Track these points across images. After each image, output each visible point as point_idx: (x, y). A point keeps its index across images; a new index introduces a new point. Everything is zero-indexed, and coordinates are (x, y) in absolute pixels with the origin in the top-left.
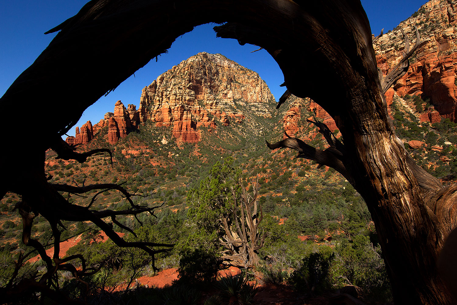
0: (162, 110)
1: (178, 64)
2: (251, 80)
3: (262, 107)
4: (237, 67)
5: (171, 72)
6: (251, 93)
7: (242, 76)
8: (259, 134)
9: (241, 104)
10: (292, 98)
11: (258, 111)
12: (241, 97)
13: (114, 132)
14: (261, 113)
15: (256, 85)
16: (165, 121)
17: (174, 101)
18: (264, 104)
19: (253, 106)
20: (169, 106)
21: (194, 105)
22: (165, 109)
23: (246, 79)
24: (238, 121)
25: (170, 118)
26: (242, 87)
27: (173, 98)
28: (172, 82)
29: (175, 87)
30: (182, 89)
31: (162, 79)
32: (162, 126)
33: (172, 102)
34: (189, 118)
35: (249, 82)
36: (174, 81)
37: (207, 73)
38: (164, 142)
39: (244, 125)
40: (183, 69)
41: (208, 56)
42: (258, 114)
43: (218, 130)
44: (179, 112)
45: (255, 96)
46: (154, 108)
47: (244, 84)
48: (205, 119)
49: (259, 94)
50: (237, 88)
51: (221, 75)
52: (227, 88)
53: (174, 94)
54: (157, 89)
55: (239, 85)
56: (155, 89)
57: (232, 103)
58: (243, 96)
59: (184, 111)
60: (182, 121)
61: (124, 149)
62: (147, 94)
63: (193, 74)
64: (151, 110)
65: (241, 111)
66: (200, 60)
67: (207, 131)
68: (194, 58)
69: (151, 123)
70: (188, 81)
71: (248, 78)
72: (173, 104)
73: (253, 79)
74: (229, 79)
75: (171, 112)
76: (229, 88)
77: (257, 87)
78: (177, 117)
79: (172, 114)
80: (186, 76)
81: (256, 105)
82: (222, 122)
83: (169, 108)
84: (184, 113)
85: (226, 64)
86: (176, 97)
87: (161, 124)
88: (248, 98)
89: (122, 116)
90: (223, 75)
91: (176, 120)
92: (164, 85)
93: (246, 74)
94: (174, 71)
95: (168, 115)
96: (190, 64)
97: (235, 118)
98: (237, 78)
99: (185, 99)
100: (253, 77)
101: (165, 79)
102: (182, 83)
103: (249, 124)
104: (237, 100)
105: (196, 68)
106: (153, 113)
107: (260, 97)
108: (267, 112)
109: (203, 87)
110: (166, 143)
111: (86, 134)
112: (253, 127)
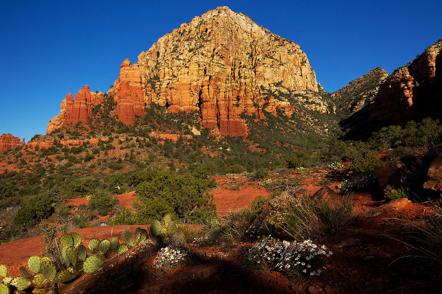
0: (178, 86)
1: (189, 22)
2: (293, 56)
3: (314, 97)
4: (269, 35)
5: (180, 33)
6: (294, 76)
7: (278, 49)
8: (325, 133)
9: (282, 91)
10: (354, 87)
11: (307, 102)
12: (280, 81)
14: (313, 107)
15: (301, 63)
16: (183, 104)
17: (196, 73)
18: (315, 94)
19: (299, 95)
20: (189, 80)
21: (226, 82)
22: (183, 84)
23: (285, 53)
24: (287, 113)
25: (192, 99)
26: (280, 65)
27: (195, 69)
28: (186, 46)
29: (196, 52)
30: (206, 56)
31: (166, 42)
32: (180, 112)
33: (194, 74)
34: (228, 97)
35: (291, 58)
36: (188, 45)
37: (233, 38)
38: (196, 132)
39: (296, 120)
40: (201, 27)
41: (230, 13)
42: (310, 108)
43: (268, 121)
44: (210, 87)
45: (301, 80)
46: (161, 85)
47: (283, 61)
48: (248, 103)
49: (307, 78)
50: (273, 66)
51: (248, 46)
52: (263, 64)
53: (196, 62)
54: (160, 57)
55: (276, 61)
56: (156, 56)
57: (272, 88)
58: (282, 79)
59: (218, 87)
60: (216, 102)
61: (150, 131)
62: (147, 63)
63: (218, 34)
64: (156, 88)
65: (287, 100)
66: (226, 15)
67: (253, 121)
68: (215, 13)
69: (159, 107)
70: (214, 45)
71: (288, 52)
72: (195, 78)
73: (297, 54)
74: (262, 51)
75: (192, 90)
76: (265, 64)
77: (302, 67)
78: (207, 96)
79: (194, 93)
80: (209, 36)
81: (302, 94)
82: (269, 112)
83: (190, 84)
84: (220, 89)
85: (255, 29)
86: (199, 66)
87: (177, 109)
88: (289, 83)
89: (137, 81)
90: (251, 46)
91: (206, 101)
92: (172, 50)
93: (284, 46)
94: (184, 31)
95: (189, 94)
96: (214, 19)
97: (282, 109)
98: (271, 52)
99: (214, 70)
100: (295, 50)
101: (171, 42)
102: (205, 46)
103: (304, 120)
104: (276, 84)
105: (221, 26)
106: (161, 92)
107: (309, 82)
108: (322, 105)
109: (230, 57)
110: (199, 134)
111: (85, 106)
112: (311, 124)
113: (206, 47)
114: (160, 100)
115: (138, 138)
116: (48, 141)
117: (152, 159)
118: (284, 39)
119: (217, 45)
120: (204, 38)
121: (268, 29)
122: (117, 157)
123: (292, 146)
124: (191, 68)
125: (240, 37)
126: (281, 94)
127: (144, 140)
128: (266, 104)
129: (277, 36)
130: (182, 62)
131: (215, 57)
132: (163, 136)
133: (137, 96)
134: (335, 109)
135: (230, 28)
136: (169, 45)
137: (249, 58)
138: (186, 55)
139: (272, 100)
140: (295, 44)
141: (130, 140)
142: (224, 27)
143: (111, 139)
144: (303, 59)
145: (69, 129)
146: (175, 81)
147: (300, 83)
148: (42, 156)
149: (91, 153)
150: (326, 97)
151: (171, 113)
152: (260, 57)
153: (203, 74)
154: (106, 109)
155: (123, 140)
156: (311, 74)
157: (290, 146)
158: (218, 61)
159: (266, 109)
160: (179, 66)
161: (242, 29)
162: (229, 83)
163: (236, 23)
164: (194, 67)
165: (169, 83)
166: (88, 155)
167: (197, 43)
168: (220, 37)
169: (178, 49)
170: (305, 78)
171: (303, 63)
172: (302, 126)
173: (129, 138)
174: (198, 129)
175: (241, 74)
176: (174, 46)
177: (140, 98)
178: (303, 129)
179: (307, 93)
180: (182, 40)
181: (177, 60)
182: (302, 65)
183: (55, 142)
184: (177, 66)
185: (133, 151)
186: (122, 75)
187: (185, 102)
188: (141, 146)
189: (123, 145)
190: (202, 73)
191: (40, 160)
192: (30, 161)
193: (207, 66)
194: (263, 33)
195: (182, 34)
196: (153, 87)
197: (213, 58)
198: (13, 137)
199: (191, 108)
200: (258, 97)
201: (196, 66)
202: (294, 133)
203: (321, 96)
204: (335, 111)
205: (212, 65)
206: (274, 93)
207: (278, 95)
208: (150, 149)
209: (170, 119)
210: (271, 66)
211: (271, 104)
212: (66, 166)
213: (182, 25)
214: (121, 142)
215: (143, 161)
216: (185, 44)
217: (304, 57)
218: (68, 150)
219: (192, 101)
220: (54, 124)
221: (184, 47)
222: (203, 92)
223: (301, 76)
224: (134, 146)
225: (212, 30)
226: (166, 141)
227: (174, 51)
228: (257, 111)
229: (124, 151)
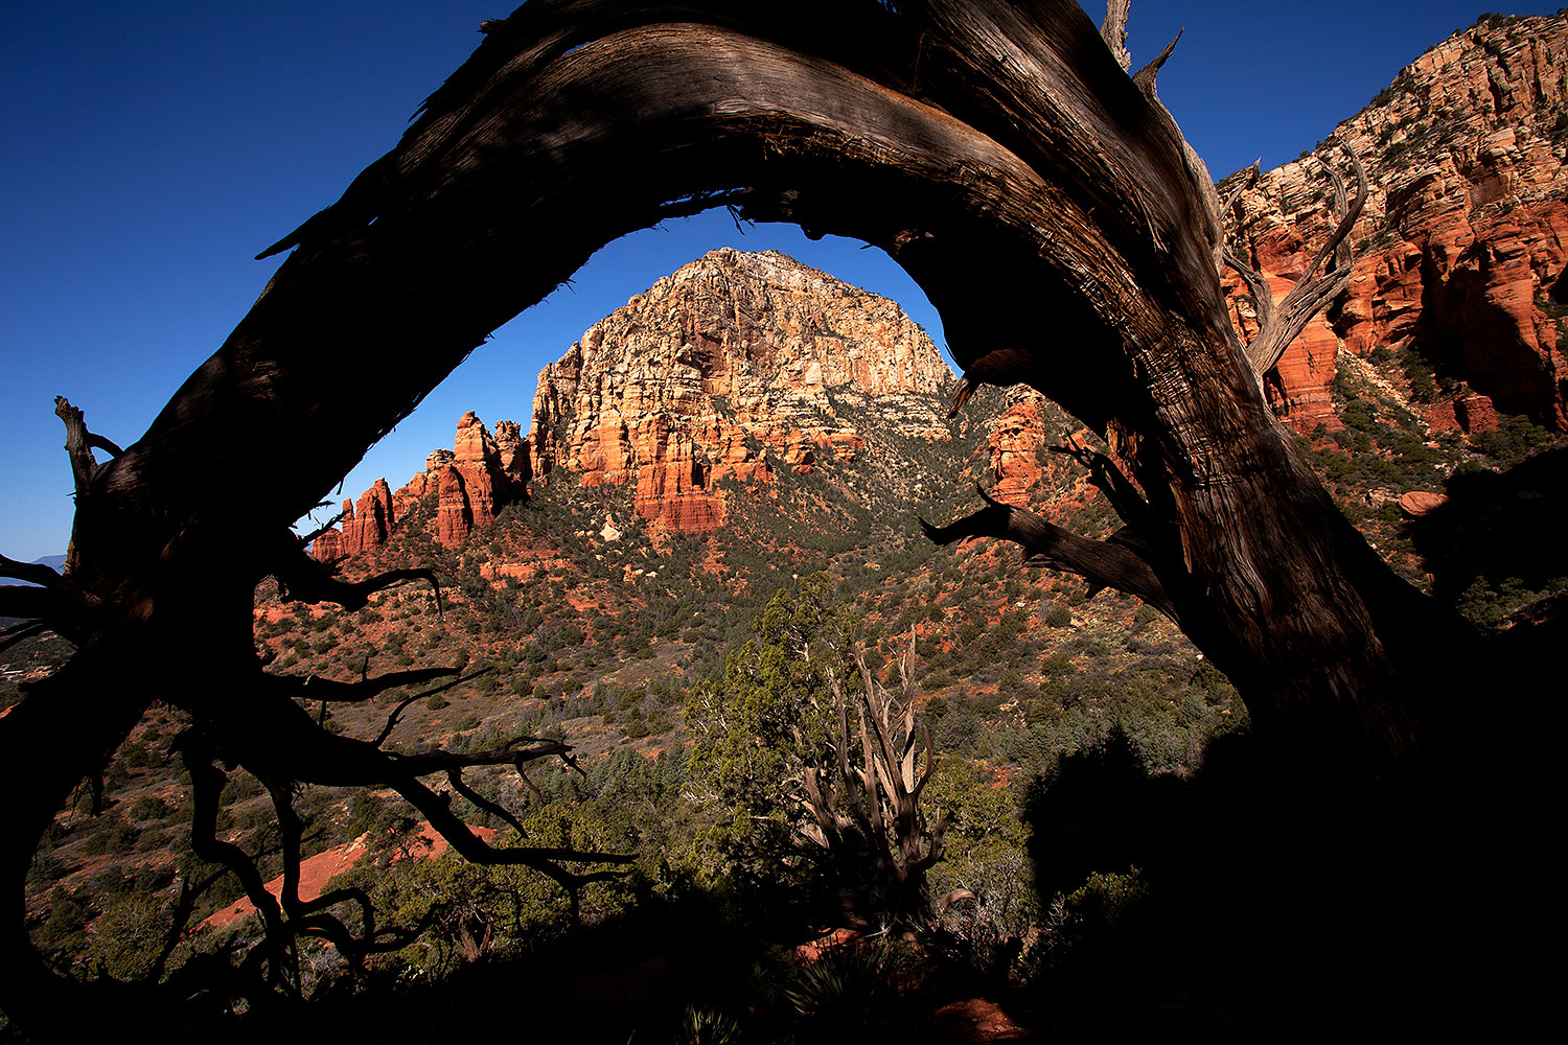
0: (600, 434)
1: (647, 290)
2: (878, 326)
3: (919, 408)
4: (831, 286)
5: (626, 316)
6: (881, 366)
7: (847, 314)
8: (914, 494)
9: (850, 402)
11: (904, 420)
12: (848, 380)
13: (457, 511)
14: (916, 428)
15: (895, 338)
16: (610, 468)
17: (636, 404)
18: (925, 399)
19: (890, 405)
20: (620, 420)
21: (699, 413)
22: (609, 429)
23: (862, 322)
24: (843, 455)
25: (625, 458)
26: (851, 347)
27: (635, 395)
28: (630, 344)
29: (641, 359)
30: (662, 365)
31: (599, 338)
32: (603, 487)
34: (685, 453)
35: (873, 330)
36: (636, 340)
37: (737, 313)
38: (608, 534)
42: (907, 432)
43: (781, 487)
46: (575, 429)
47: (857, 339)
52: (804, 354)
55: (840, 341)
57: (823, 400)
60: (665, 464)
62: (554, 387)
63: (694, 314)
64: (567, 435)
65: (852, 423)
67: (744, 493)
69: (567, 476)
70: (678, 340)
71: (868, 319)
72: (635, 413)
76: (809, 353)
78: (647, 454)
79: (631, 445)
83: (623, 427)
87: (598, 479)
91: (646, 464)
92: (606, 354)
93: (860, 306)
95: (619, 449)
97: (832, 448)
100: (883, 314)
101: (609, 335)
102: (659, 345)
103: (879, 464)
104: (834, 390)
108: (934, 424)
109: (725, 354)
110: (617, 537)
113: (661, 348)
118: (862, 290)
119: (690, 337)
121: (829, 275)
125: (758, 302)
126: (844, 410)
129: (848, 286)
131: (677, 367)
132: (508, 567)
146: (597, 422)
158: (683, 374)
159: (788, 457)
161: (765, 285)
163: (752, 275)
164: (632, 393)
165: (589, 426)
167: (649, 339)
168: (697, 319)
169: (617, 352)
176: (610, 345)
177: (483, 490)
178: (865, 490)
196: (563, 433)
199: (624, 475)
211: (796, 446)
216: (630, 339)
221: (628, 345)
227: (608, 357)
228: (758, 469)
229: (393, 626)
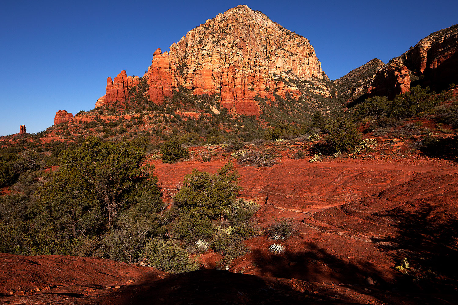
0: (202, 73)
1: (213, 18)
2: (302, 48)
3: (319, 84)
4: (282, 30)
5: (205, 27)
6: (303, 65)
7: (289, 42)
9: (291, 78)
10: (354, 75)
11: (313, 88)
12: (290, 69)
14: (318, 92)
15: (309, 54)
16: (206, 88)
17: (217, 61)
18: (320, 81)
19: (306, 81)
20: (212, 67)
21: (243, 69)
22: (207, 71)
23: (295, 46)
24: (295, 96)
25: (213, 84)
26: (291, 55)
27: (217, 58)
28: (210, 39)
29: (218, 44)
30: (227, 47)
31: (194, 35)
32: (203, 95)
33: (216, 62)
34: (244, 82)
35: (300, 50)
36: (212, 37)
37: (251, 32)
38: (215, 111)
39: (303, 103)
40: (223, 23)
41: (249, 11)
42: (315, 92)
43: (278, 103)
44: (230, 74)
45: (308, 69)
46: (188, 71)
47: (293, 52)
48: (261, 88)
49: (313, 67)
50: (284, 57)
51: (263, 39)
52: (276, 54)
53: (218, 52)
54: (188, 48)
55: (287, 52)
56: (185, 47)
57: (283, 75)
58: (292, 68)
59: (236, 74)
60: (233, 86)
61: (176, 110)
62: (177, 52)
63: (238, 29)
64: (184, 73)
65: (295, 85)
66: (245, 12)
67: (265, 103)
68: (235, 10)
69: (186, 90)
70: (234, 37)
71: (298, 45)
72: (217, 65)
73: (305, 46)
74: (275, 44)
75: (214, 76)
76: (278, 54)
77: (310, 57)
78: (227, 81)
79: (215, 79)
80: (230, 30)
81: (309, 81)
82: (280, 95)
83: (213, 71)
84: (237, 75)
85: (270, 25)
86: (221, 56)
87: (201, 92)
88: (298, 71)
89: (167, 67)
90: (266, 39)
91: (225, 86)
92: (198, 42)
93: (294, 39)
94: (209, 26)
95: (211, 79)
96: (234, 16)
97: (290, 93)
98: (283, 45)
99: (233, 59)
100: (304, 43)
101: (198, 35)
102: (226, 38)
103: (309, 102)
104: (286, 72)
105: (240, 22)
106: (188, 78)
107: (315, 70)
108: (326, 91)
109: (247, 48)
110: (219, 113)
111: (122, 88)
112: (316, 106)
113: (227, 40)
114: (187, 84)
115: (164, 115)
116: (90, 117)
117: (175, 132)
118: (294, 33)
119: (236, 37)
120: (226, 32)
121: (281, 25)
122: (146, 130)
123: (298, 125)
124: (214, 57)
125: (256, 31)
126: (290, 80)
127: (170, 117)
128: (277, 89)
129: (288, 30)
130: (206, 52)
131: (234, 48)
132: (187, 113)
133: (166, 80)
134: (337, 94)
135: (248, 23)
136: (196, 37)
137: (264, 49)
138: (210, 46)
139: (282, 85)
140: (304, 38)
141: (157, 117)
142: (242, 23)
143: (142, 116)
144: (310, 51)
145: (109, 107)
146: (199, 68)
147: (307, 71)
148: (84, 129)
149: (125, 127)
150: (329, 83)
151: (196, 95)
152: (273, 49)
153: (224, 62)
154: (140, 91)
155: (152, 116)
156: (317, 63)
157: (296, 125)
158: (237, 51)
159: (277, 93)
160: (204, 56)
161: (258, 24)
162: (245, 70)
163: (254, 20)
164: (216, 56)
165: (195, 70)
166: (122, 128)
167: (219, 36)
168: (239, 31)
169: (204, 41)
170: (312, 67)
171: (310, 54)
172: (307, 108)
173: (157, 115)
174: (218, 108)
175: (256, 63)
176: (200, 39)
177: (169, 82)
178: (308, 111)
179: (313, 80)
180: (207, 34)
181: (202, 51)
182: (309, 56)
183: (97, 118)
184: (203, 56)
185: (160, 126)
186: (154, 62)
187: (208, 86)
188: (167, 122)
189: (152, 121)
190: (222, 61)
191: (83, 132)
192: (74, 133)
193: (227, 55)
194: (277, 28)
195: (207, 28)
196: (182, 72)
197: (232, 48)
198: (68, 113)
199: (212, 91)
200: (270, 83)
201: (218, 56)
202: (300, 114)
203: (325, 83)
204: (337, 96)
205: (232, 55)
206: (284, 79)
207: (287, 81)
208: (174, 125)
209: (194, 100)
210: (283, 57)
211: (281, 89)
212: (103, 137)
213: (208, 21)
214: (150, 118)
215: (168, 135)
216: (209, 37)
217: (312, 48)
218: (106, 124)
219: (214, 85)
220: (101, 103)
221: (209, 39)
222: (223, 77)
223: (309, 65)
224: (161, 122)
225: (233, 25)
226: (189, 118)
227: (200, 43)
228: (269, 94)
229: (152, 126)
